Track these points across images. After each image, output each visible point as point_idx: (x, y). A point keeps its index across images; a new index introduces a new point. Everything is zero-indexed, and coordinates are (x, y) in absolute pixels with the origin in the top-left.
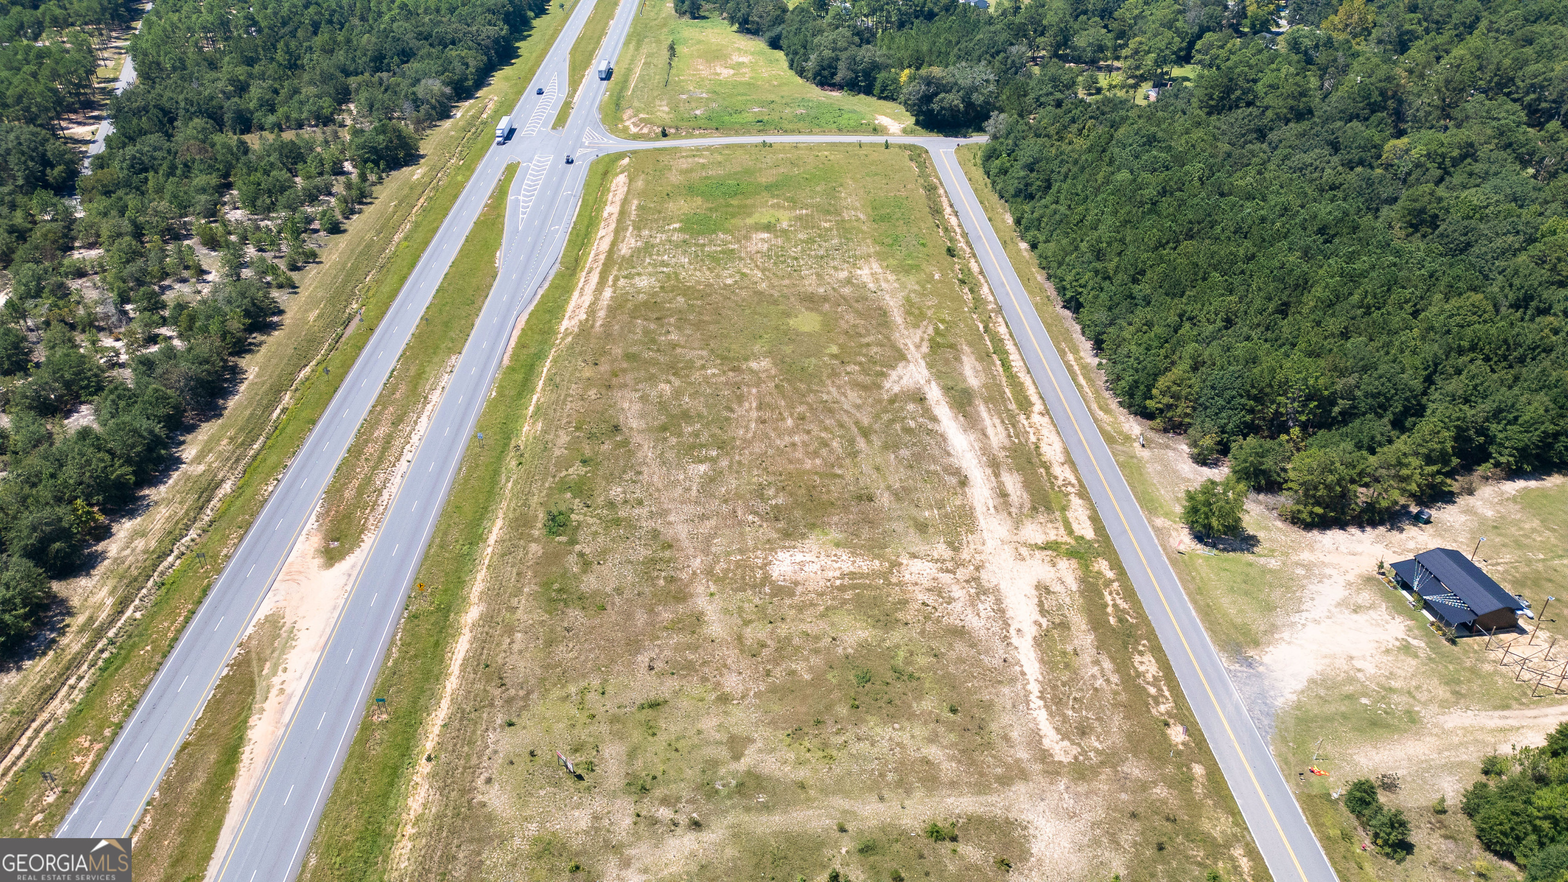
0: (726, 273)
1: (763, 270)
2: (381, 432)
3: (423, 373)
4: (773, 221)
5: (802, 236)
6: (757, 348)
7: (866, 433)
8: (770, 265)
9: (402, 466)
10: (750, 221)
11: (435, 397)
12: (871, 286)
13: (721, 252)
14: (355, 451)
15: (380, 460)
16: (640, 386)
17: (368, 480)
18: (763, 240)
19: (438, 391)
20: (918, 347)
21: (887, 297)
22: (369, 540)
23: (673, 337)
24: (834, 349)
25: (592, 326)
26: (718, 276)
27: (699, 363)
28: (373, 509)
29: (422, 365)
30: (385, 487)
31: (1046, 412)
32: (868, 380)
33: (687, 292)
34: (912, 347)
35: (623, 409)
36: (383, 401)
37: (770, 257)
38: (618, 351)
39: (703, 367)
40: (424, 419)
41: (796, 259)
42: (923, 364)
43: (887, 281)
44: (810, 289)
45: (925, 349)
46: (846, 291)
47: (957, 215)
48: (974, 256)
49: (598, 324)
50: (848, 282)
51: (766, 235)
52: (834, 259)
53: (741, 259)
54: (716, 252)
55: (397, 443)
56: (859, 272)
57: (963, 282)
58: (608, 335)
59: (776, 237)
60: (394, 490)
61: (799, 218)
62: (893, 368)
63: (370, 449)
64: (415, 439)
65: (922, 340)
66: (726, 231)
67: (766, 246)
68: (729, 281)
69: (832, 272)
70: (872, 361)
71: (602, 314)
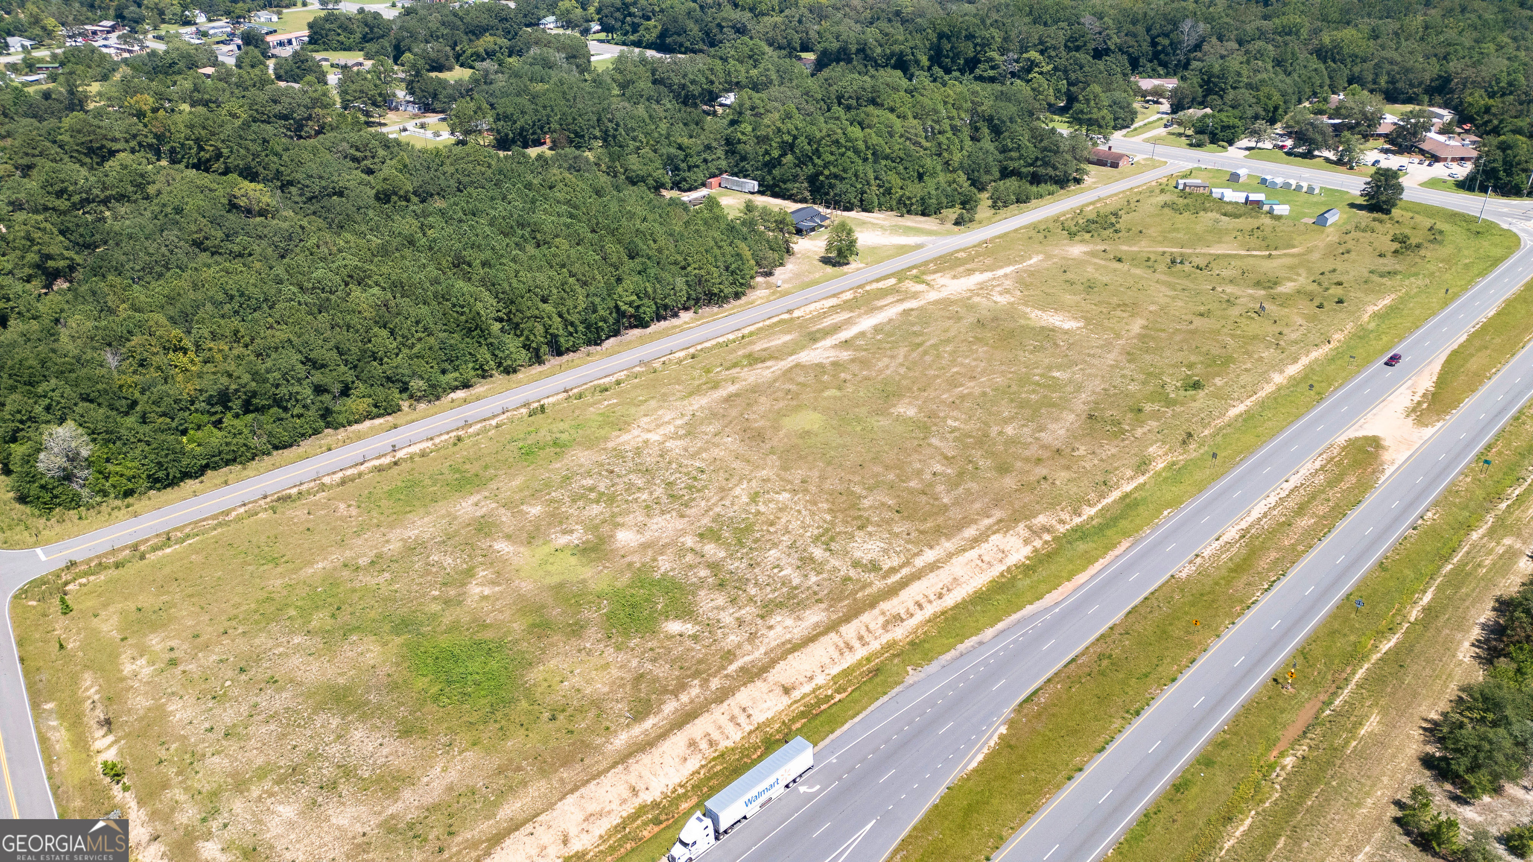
2: (1305, 522)
3: (1231, 570)
4: (565, 554)
5: (595, 510)
9: (1294, 481)
10: (585, 573)
11: (1232, 534)
13: (717, 540)
14: (1338, 512)
15: (1313, 497)
16: (1029, 440)
17: (1331, 483)
18: (641, 531)
19: (1225, 538)
22: (1341, 440)
25: (1000, 521)
26: (782, 509)
28: (1332, 459)
29: (1229, 582)
30: (1317, 471)
35: (1068, 430)
36: (1293, 556)
37: (690, 501)
38: (1009, 482)
40: (1255, 514)
41: (669, 484)
49: (987, 522)
51: (624, 535)
53: (718, 518)
54: (721, 544)
55: (1291, 504)
58: (997, 503)
59: (619, 525)
60: (1309, 465)
61: (530, 539)
63: (1322, 510)
64: (1273, 500)
67: (657, 520)
71: (970, 532)
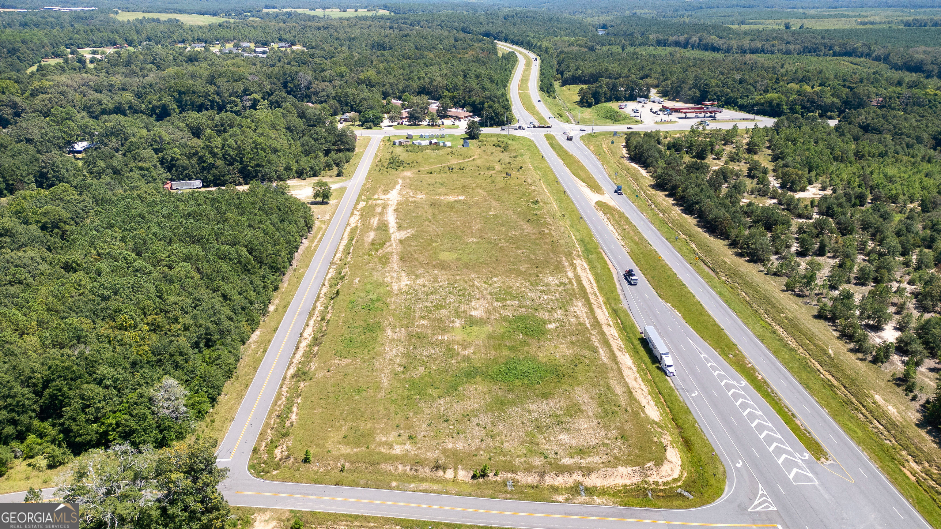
0: (499, 284)
1: (473, 286)
2: (626, 227)
3: (635, 245)
4: (468, 328)
5: (444, 312)
6: (474, 246)
7: (428, 220)
8: (469, 289)
9: (605, 218)
10: (488, 329)
11: (618, 237)
12: (403, 274)
13: (506, 300)
14: (628, 222)
15: (616, 220)
17: (613, 216)
18: (476, 309)
20: (391, 245)
21: (396, 268)
22: (594, 204)
23: (520, 252)
24: (434, 244)
26: (504, 283)
27: (502, 241)
29: (641, 248)
30: (604, 214)
31: (348, 225)
32: (421, 233)
33: (521, 274)
34: (394, 245)
36: (640, 235)
37: (470, 294)
39: (500, 240)
40: (613, 230)
41: (450, 293)
42: (392, 239)
43: (392, 277)
44: (443, 272)
45: (388, 244)
46: (420, 271)
47: (301, 335)
48: (318, 297)
49: (564, 259)
50: (417, 277)
51: (473, 313)
52: (423, 293)
53: (490, 294)
54: (509, 300)
55: (615, 224)
56: (408, 283)
57: (342, 278)
59: (465, 312)
60: (600, 213)
61: (445, 330)
62: (408, 237)
63: (623, 222)
64: (609, 225)
65: (387, 248)
66: (505, 319)
67: (473, 304)
68: (495, 279)
69: (427, 283)
70: (416, 240)
71: (566, 264)
